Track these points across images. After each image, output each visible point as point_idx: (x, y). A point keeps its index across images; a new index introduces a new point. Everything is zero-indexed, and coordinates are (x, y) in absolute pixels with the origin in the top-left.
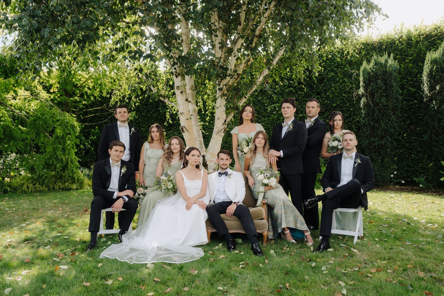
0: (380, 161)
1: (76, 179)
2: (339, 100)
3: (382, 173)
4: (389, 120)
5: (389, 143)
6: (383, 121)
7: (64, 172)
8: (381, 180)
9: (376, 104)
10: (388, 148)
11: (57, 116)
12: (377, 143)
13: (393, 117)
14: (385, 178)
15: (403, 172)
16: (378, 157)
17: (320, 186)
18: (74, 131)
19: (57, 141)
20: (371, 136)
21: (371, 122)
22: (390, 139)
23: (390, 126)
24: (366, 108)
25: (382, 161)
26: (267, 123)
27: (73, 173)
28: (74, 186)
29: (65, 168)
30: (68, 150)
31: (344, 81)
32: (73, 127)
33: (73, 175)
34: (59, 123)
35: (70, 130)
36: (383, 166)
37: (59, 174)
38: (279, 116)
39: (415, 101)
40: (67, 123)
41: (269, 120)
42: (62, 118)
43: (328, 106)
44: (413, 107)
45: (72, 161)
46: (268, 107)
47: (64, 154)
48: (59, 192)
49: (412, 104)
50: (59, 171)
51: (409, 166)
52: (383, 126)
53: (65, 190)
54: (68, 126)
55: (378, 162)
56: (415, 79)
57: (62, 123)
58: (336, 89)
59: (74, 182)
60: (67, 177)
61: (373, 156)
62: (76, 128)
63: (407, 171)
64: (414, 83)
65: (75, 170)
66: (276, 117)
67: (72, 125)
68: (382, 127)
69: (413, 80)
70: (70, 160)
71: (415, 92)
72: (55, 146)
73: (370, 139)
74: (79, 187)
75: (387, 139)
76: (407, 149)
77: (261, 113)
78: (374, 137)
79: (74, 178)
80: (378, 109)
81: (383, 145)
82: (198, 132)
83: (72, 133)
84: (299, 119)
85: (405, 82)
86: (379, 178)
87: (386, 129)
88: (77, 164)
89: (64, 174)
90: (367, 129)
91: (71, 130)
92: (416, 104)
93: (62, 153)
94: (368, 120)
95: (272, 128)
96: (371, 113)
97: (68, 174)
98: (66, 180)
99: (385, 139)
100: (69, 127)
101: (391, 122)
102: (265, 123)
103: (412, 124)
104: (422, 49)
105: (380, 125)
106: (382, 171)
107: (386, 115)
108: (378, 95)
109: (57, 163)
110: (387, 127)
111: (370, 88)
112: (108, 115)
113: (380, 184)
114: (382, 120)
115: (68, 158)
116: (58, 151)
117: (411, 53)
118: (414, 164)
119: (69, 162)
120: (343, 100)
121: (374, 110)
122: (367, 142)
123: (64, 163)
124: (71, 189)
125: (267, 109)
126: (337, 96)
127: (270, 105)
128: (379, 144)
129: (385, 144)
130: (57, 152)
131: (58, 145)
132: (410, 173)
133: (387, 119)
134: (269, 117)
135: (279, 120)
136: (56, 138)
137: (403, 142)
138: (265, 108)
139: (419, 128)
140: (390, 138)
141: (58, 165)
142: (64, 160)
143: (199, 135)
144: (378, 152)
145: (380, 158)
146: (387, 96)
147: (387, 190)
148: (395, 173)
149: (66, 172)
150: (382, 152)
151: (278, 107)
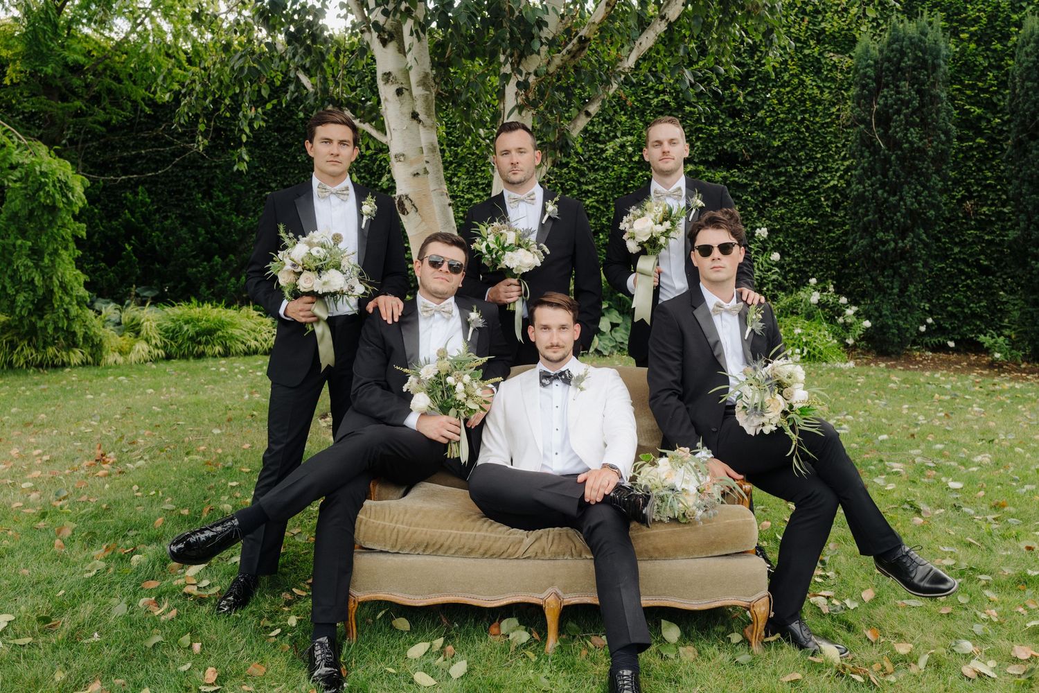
0: (896, 291)
1: (80, 334)
2: (789, 131)
3: (901, 323)
4: (925, 187)
5: (921, 246)
6: (910, 188)
7: (41, 318)
8: (897, 340)
9: (893, 144)
10: (920, 258)
11: (10, 154)
12: (893, 245)
13: (935, 178)
14: (908, 335)
15: (942, 319)
16: (892, 282)
18: (68, 198)
19: (13, 228)
20: (875, 229)
21: (880, 192)
22: (924, 236)
23: (927, 202)
24: (867, 154)
25: (903, 291)
27: (70, 320)
28: (76, 356)
29: (43, 304)
30: (50, 255)
31: (802, 82)
32: (64, 187)
33: (69, 325)
34: (17, 174)
35: (53, 197)
36: (903, 304)
37: (26, 322)
39: (980, 140)
40: (43, 174)
42: (27, 161)
43: (759, 147)
44: (974, 156)
45: (63, 286)
47: (37, 266)
48: (27, 374)
49: (971, 148)
50: (25, 313)
51: (958, 304)
52: (908, 203)
53: (47, 366)
54: (46, 184)
55: (890, 295)
56: (980, 84)
57: (27, 175)
58: (780, 103)
59: (76, 345)
60: (50, 330)
61: (880, 279)
62: (71, 189)
63: (952, 315)
64: (977, 95)
65: (74, 310)
67: (60, 181)
68: (905, 205)
69: (976, 84)
70: (56, 282)
71: (980, 118)
72: (7, 241)
73: (873, 236)
74: (90, 359)
75: (918, 236)
76: (955, 259)
78: (886, 230)
79: (74, 334)
80: (898, 158)
81: (908, 252)
82: (445, 212)
83: (61, 205)
85: (957, 90)
86: (893, 334)
87: (916, 210)
88: (83, 292)
89: (40, 324)
90: (866, 208)
91: (57, 196)
92: (980, 145)
93: (30, 264)
94: (872, 185)
96: (878, 165)
97: (55, 323)
98: (50, 340)
99: (912, 235)
100: (50, 188)
101: (929, 192)
103: (970, 198)
104: (1002, 5)
105: (902, 199)
106: (899, 318)
107: (918, 174)
108: (901, 121)
109: (17, 292)
110: (919, 203)
111: (881, 102)
112: (174, 155)
113: (894, 350)
114: (906, 187)
115: (51, 278)
116: (19, 257)
117: (972, 14)
118: (968, 298)
119: (56, 289)
120: (798, 131)
121: (887, 160)
122: (864, 242)
123: (40, 292)
124: (64, 365)
126: (782, 120)
128: (894, 250)
129: (912, 247)
130: (14, 258)
131: (17, 238)
132: (959, 321)
133: (920, 183)
136: (9, 219)
137: (944, 243)
138: (596, 147)
139: (985, 209)
140: (925, 233)
141: (21, 298)
142: (38, 280)
144: (892, 267)
145: (896, 284)
146: (924, 123)
147: (911, 363)
148: (930, 320)
149: (47, 317)
150: (904, 268)
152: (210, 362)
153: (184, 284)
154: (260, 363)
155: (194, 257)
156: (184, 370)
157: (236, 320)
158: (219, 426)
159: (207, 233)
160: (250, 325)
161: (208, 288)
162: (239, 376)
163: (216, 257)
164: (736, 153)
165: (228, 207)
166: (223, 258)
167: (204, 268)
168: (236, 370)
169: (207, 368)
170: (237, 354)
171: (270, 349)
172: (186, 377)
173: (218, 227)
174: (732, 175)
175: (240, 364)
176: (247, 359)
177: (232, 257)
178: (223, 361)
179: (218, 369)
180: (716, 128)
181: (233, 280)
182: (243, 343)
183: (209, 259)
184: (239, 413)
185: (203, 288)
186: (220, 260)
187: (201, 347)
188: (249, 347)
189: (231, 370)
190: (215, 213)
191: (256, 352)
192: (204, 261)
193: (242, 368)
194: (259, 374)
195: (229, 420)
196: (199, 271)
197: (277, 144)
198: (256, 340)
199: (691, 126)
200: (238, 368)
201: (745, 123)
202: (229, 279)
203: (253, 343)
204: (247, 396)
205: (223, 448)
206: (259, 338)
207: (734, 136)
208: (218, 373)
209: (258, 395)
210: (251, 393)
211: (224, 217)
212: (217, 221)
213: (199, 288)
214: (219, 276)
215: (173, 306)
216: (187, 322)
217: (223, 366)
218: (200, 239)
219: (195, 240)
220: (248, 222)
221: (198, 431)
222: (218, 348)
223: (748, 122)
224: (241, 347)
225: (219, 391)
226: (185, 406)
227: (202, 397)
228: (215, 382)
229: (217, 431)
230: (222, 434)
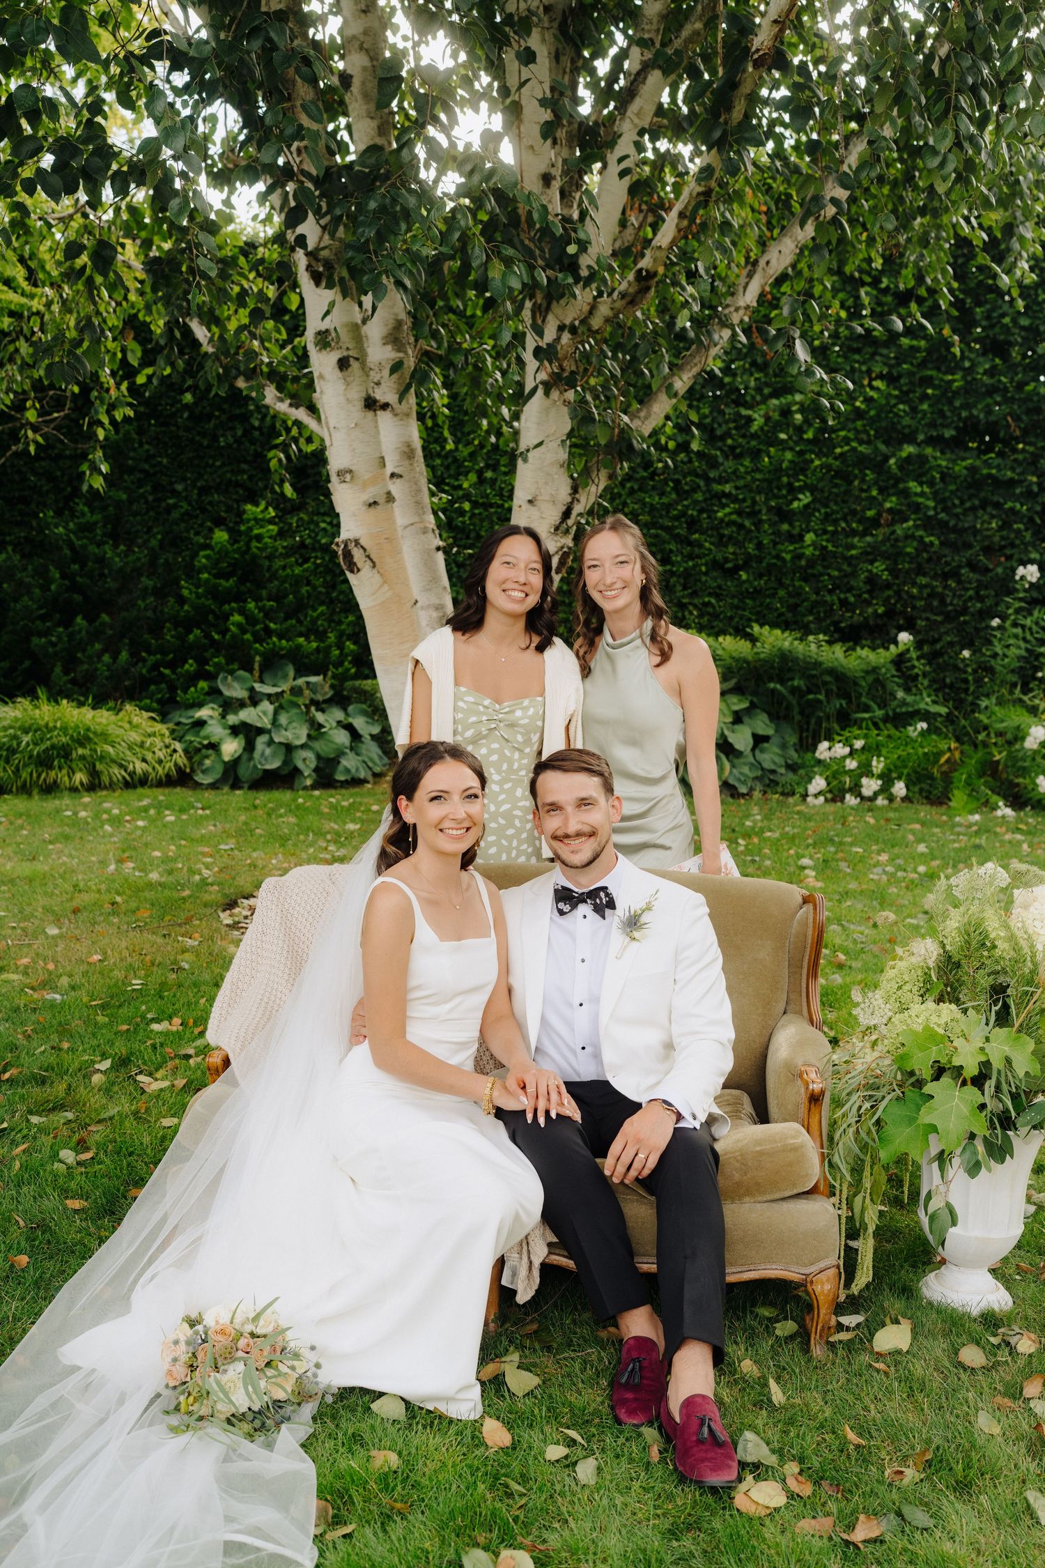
17: (994, 798)
26: (745, 486)
38: (801, 453)
41: (757, 470)
46: (751, 407)
66: (789, 455)
77: (723, 438)
82: (429, 565)
84: (901, 468)
95: (770, 509)
102: (741, 483)
125: (750, 420)
127: (765, 399)
134: (756, 454)
135: (803, 471)
138: (738, 414)
143: (435, 579)
151: (802, 410)
152: (64, 803)
153: (27, 663)
154: (145, 802)
155: (43, 618)
156: (21, 815)
157: (112, 730)
158: (58, 922)
159: (63, 576)
160: (135, 737)
161: (66, 671)
162: (108, 828)
163: (79, 620)
164: (996, 423)
165: (99, 531)
166: (90, 619)
167: (59, 637)
168: (105, 816)
169: (58, 811)
170: (111, 787)
171: (168, 776)
172: (22, 828)
173: (82, 568)
174: (987, 464)
175: (112, 804)
176: (130, 795)
177: (105, 617)
178: (86, 799)
179: (75, 814)
180: (956, 377)
181: (106, 658)
182: (121, 766)
183: (67, 622)
184: (93, 896)
185: (58, 670)
186: (84, 622)
187: (53, 774)
188: (132, 774)
189: (97, 816)
190: (78, 543)
191: (143, 781)
192: (59, 625)
193: (116, 811)
194: (140, 823)
195: (76, 911)
196: (54, 645)
197: (186, 415)
198: (144, 760)
199: (911, 374)
200: (108, 811)
201: (1012, 368)
202: (100, 655)
203: (140, 767)
204: (112, 867)
205: (56, 962)
206: (149, 756)
207: (992, 391)
208: (75, 822)
209: (131, 865)
210: (120, 861)
211: (93, 549)
212: (79, 556)
213: (52, 671)
214: (84, 651)
215: (6, 703)
216: (26, 731)
217: (85, 807)
218: (53, 587)
219: (45, 588)
220: (131, 558)
221: (24, 930)
222: (80, 777)
223: (1020, 364)
224: (117, 773)
225: (71, 856)
226: (12, 881)
227: (41, 867)
228: (67, 838)
229: (53, 931)
230: (61, 936)
